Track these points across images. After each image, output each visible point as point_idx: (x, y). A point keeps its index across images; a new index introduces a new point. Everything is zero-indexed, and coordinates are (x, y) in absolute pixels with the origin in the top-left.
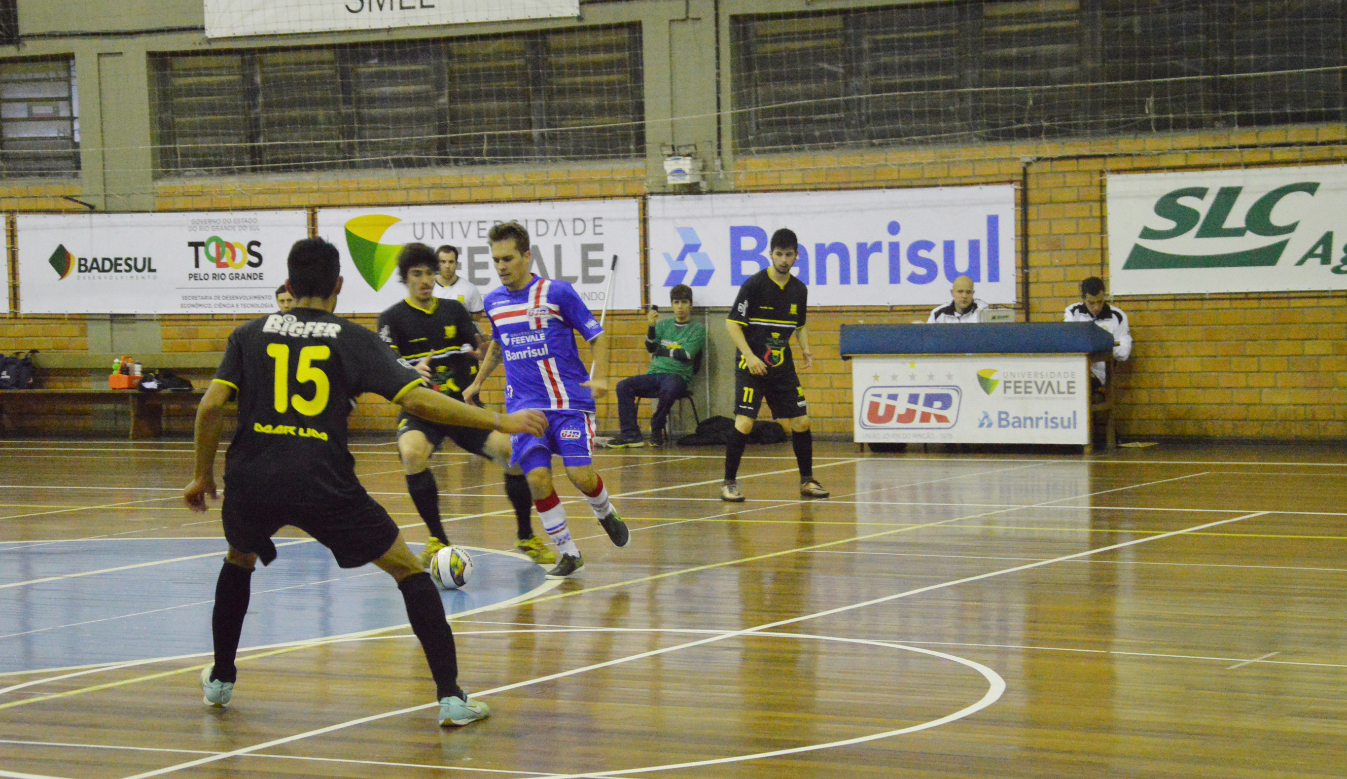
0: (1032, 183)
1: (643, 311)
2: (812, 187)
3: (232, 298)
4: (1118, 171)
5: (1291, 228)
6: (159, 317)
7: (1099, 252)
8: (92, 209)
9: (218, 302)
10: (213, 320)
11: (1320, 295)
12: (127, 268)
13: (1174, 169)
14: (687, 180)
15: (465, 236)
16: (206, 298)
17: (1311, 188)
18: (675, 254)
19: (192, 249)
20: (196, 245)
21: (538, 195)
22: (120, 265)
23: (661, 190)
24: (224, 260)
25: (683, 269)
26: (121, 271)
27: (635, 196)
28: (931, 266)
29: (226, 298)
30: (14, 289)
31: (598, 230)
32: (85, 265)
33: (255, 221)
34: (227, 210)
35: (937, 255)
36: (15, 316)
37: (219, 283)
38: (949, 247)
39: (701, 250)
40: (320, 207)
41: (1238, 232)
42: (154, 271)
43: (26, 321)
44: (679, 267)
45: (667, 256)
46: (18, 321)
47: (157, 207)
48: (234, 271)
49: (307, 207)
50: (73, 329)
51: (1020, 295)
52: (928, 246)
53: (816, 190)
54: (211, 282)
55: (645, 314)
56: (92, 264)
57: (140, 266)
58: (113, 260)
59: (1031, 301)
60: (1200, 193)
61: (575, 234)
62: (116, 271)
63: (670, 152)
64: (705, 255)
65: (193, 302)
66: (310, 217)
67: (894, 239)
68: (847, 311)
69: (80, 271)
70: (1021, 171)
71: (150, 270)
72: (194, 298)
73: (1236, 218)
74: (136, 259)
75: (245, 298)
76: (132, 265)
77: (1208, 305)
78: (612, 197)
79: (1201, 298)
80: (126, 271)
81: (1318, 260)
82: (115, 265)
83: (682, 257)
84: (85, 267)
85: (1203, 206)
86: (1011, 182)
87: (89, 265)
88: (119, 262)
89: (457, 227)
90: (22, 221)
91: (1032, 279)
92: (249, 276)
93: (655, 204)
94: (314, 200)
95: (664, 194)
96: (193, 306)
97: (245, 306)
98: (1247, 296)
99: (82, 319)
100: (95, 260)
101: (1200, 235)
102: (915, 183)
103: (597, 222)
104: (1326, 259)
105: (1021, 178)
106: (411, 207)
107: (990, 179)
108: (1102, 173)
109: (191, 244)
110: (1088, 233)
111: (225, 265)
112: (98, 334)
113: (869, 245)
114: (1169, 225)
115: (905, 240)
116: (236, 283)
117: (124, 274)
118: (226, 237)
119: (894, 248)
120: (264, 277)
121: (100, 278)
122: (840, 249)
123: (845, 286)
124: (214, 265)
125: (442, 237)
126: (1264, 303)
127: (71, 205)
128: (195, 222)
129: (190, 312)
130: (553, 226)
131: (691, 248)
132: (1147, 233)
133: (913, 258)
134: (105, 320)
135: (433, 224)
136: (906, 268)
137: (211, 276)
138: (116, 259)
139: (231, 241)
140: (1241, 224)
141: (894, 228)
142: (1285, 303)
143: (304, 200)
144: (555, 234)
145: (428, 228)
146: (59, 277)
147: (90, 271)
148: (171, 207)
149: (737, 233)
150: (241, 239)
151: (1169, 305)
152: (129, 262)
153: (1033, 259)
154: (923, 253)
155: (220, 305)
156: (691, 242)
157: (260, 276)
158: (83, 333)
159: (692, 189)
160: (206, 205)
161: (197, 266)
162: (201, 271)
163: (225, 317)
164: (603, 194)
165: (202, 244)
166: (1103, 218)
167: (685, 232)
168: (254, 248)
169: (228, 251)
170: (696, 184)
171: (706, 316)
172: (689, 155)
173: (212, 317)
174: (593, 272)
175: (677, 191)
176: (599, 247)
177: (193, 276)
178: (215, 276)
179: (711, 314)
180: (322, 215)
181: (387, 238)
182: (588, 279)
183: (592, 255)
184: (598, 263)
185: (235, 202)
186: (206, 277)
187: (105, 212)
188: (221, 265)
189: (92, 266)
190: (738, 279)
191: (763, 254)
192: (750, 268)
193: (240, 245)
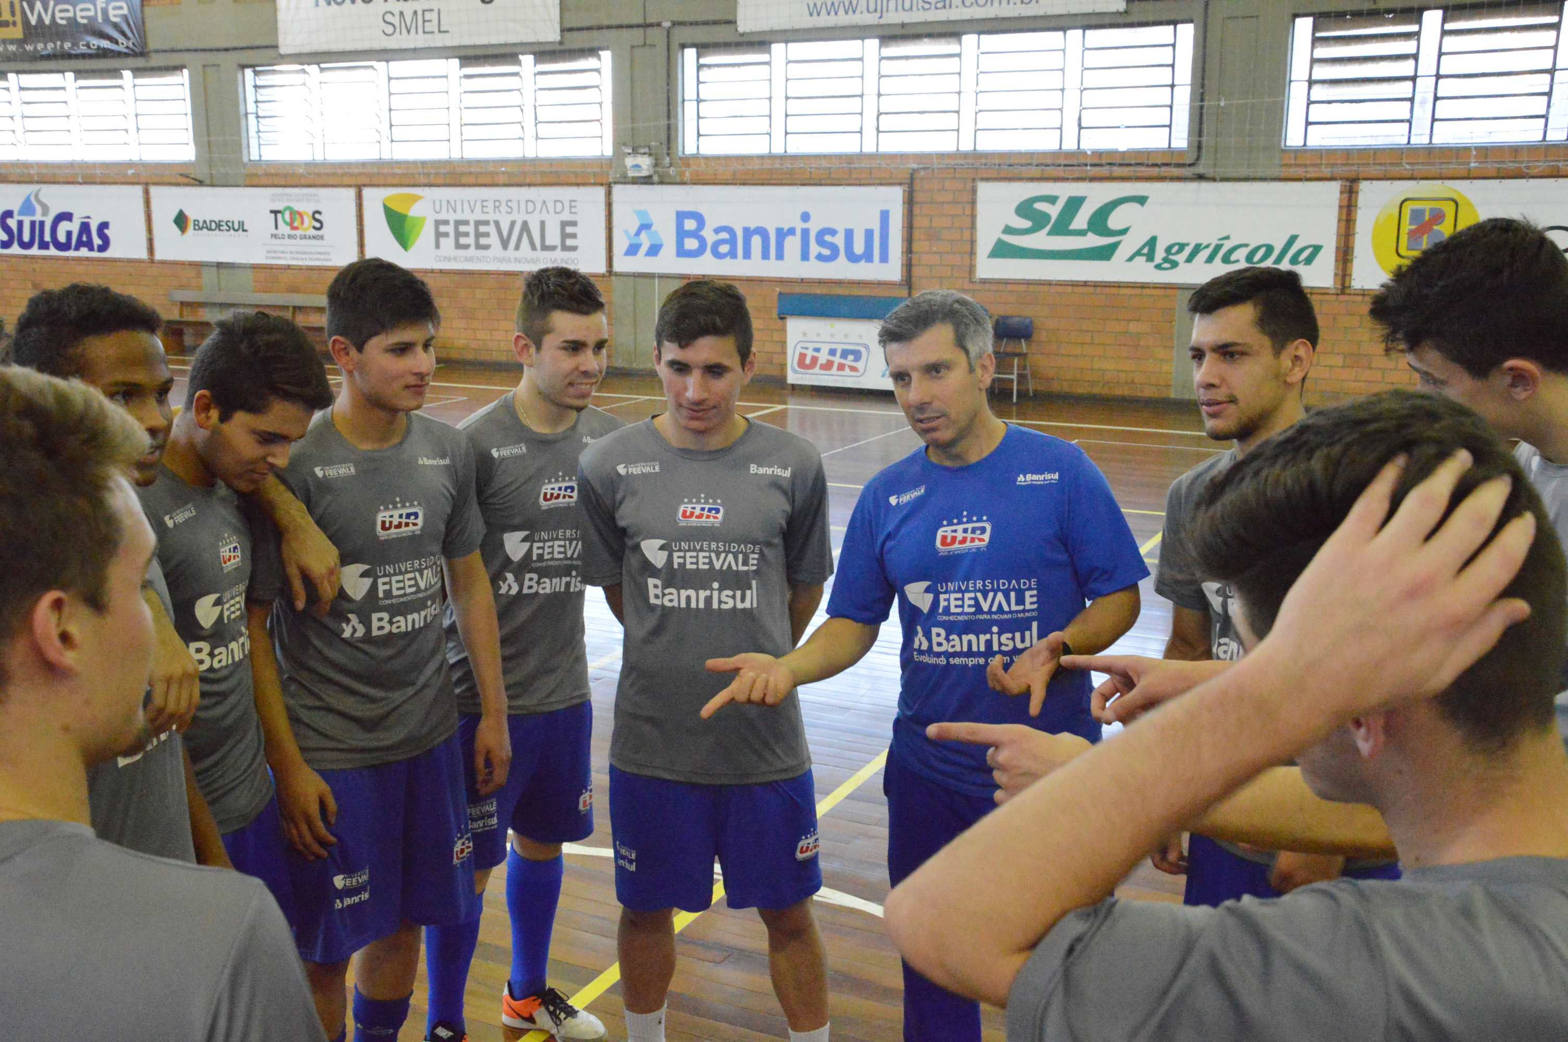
0: (917, 186)
1: (608, 274)
3: (302, 253)
4: (987, 180)
5: (1124, 232)
6: (252, 266)
7: (969, 244)
8: (201, 183)
9: (292, 256)
10: (289, 269)
11: (1143, 286)
12: (227, 228)
13: (1032, 179)
14: (644, 173)
15: (472, 212)
16: (283, 252)
17: (1141, 200)
18: (633, 231)
19: (273, 215)
20: (275, 212)
21: (528, 181)
22: (222, 226)
23: (621, 180)
24: (296, 224)
25: (639, 243)
26: (223, 230)
27: (602, 185)
28: (834, 249)
29: (298, 253)
30: (150, 241)
31: (573, 210)
33: (316, 195)
34: (297, 186)
35: (839, 240)
36: (152, 261)
37: (292, 241)
38: (849, 234)
39: (653, 228)
40: (365, 185)
41: (1081, 233)
42: (247, 231)
43: (159, 266)
44: (635, 241)
45: (626, 232)
46: (154, 265)
47: (247, 183)
48: (303, 233)
49: (355, 186)
50: (191, 272)
51: (905, 275)
52: (833, 232)
53: (744, 184)
54: (287, 241)
55: (609, 277)
56: (203, 224)
57: (236, 227)
58: (217, 222)
59: (914, 279)
60: (1052, 200)
61: (556, 213)
62: (220, 230)
63: (630, 151)
64: (656, 232)
65: (274, 255)
66: (357, 194)
67: (805, 226)
68: (765, 281)
69: (195, 229)
70: (909, 176)
71: (244, 230)
72: (275, 252)
73: (1080, 221)
74: (233, 222)
75: (311, 253)
76: (230, 227)
77: (1053, 289)
78: (584, 184)
79: (1049, 283)
80: (227, 230)
81: (1144, 258)
82: (219, 226)
83: (638, 234)
84: (198, 226)
85: (1054, 211)
86: (900, 184)
87: (201, 225)
88: (221, 223)
89: (466, 205)
90: (154, 190)
91: (914, 262)
92: (314, 237)
93: (617, 190)
94: (359, 181)
95: (625, 183)
96: (274, 258)
97: (311, 259)
98: (1085, 284)
99: (197, 266)
100: (205, 222)
101: (1051, 233)
102: (823, 182)
103: (573, 204)
104: (1150, 257)
105: (909, 181)
106: (432, 188)
107: (884, 181)
108: (974, 180)
109: (272, 212)
110: (961, 228)
111: (296, 228)
112: (209, 276)
113: (785, 230)
114: (1026, 224)
115: (814, 227)
116: (304, 242)
117: (225, 233)
118: (297, 207)
119: (805, 233)
120: (325, 238)
121: (208, 234)
122: (762, 232)
123: (766, 262)
124: (288, 228)
125: (455, 211)
126: (1098, 290)
127: (186, 180)
128: (274, 195)
129: (271, 263)
130: (539, 205)
131: (645, 226)
132: (1008, 230)
133: (820, 242)
134: (214, 266)
135: (448, 202)
136: (814, 249)
137: (287, 236)
138: (219, 221)
139: (300, 210)
140: (1085, 227)
141: (805, 217)
142: (1115, 291)
143: (352, 181)
144: (541, 212)
145: (444, 204)
146: (181, 233)
147: (201, 230)
148: (258, 183)
149: (681, 216)
150: (307, 208)
151: (1023, 288)
152: (228, 224)
153: (916, 247)
154: (828, 238)
155: (294, 259)
156: (645, 222)
157: (322, 237)
158: (199, 275)
159: (647, 181)
160: (282, 183)
161: (276, 228)
162: (279, 232)
163: (298, 267)
164: (577, 182)
165: (279, 212)
166: (973, 217)
167: (640, 214)
168: (317, 216)
169: (298, 217)
170: (650, 177)
171: (657, 281)
172: (645, 154)
173: (288, 267)
174: (569, 242)
175: (636, 181)
176: (574, 224)
177: (274, 236)
178: (290, 237)
179: (662, 280)
180: (366, 192)
181: (414, 212)
182: (565, 248)
183: (569, 230)
184: (574, 236)
185: (303, 181)
186: (283, 237)
187: (212, 186)
188: (293, 228)
189: (203, 226)
190: (682, 252)
191: (703, 233)
192: (691, 244)
193: (307, 214)
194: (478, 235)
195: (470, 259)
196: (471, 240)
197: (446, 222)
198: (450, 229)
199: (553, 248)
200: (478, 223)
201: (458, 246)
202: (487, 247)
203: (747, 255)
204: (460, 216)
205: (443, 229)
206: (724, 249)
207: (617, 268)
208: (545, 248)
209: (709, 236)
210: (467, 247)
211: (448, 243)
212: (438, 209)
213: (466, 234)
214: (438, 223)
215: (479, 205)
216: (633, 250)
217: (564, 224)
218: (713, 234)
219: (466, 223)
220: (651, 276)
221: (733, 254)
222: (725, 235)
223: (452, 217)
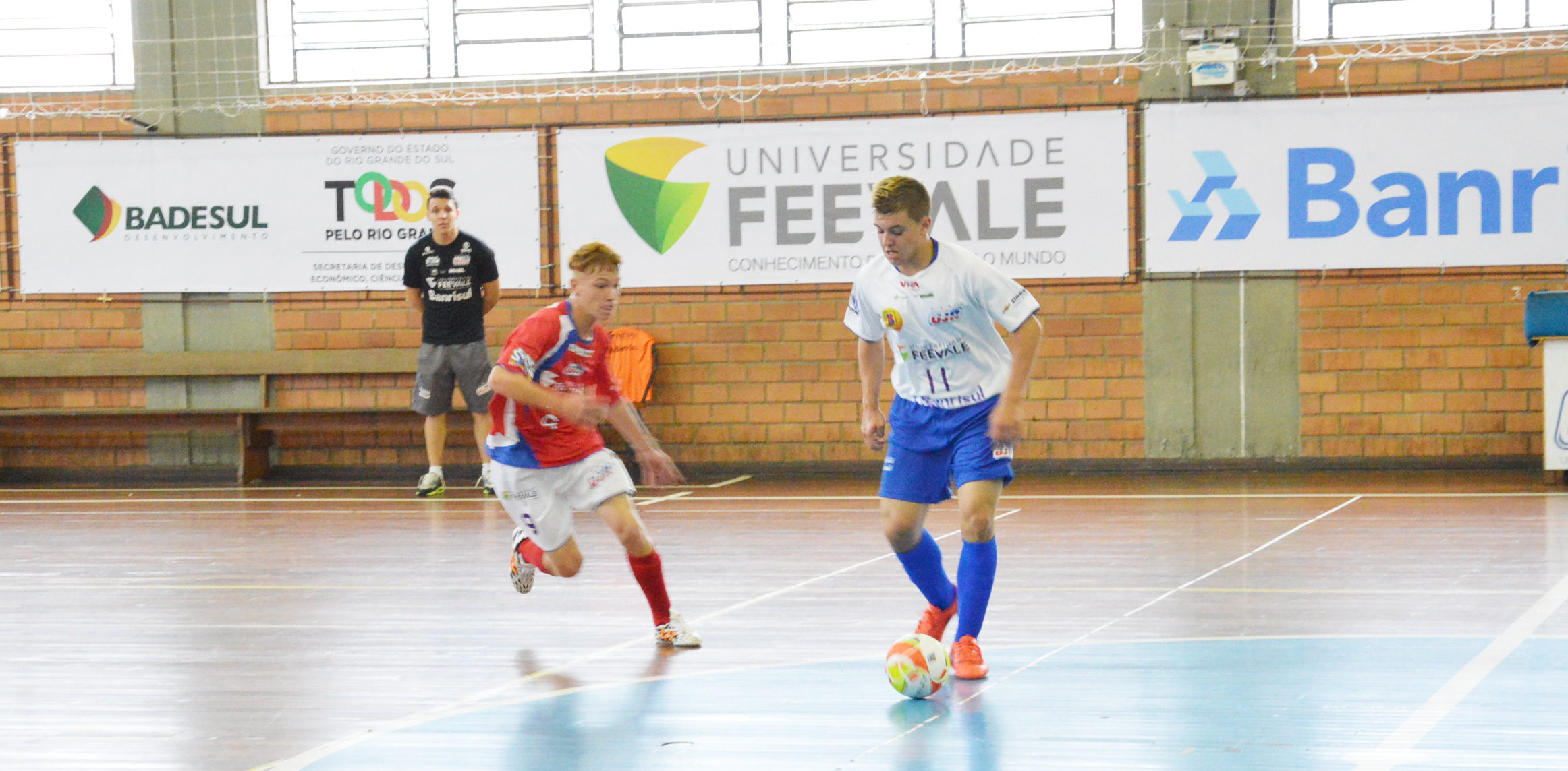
1: (1133, 278)
2: (1435, 87)
6: (273, 297)
8: (153, 132)
9: (377, 272)
10: (368, 299)
12: (216, 222)
15: (820, 169)
16: (356, 266)
18: (1191, 191)
19: (333, 191)
20: (339, 187)
21: (947, 105)
22: (204, 217)
23: (1170, 95)
24: (389, 209)
25: (1205, 214)
26: (204, 227)
27: (1120, 105)
29: (392, 266)
30: (10, 256)
31: (1054, 157)
32: (138, 217)
33: (442, 148)
34: (395, 131)
36: (12, 298)
37: (381, 243)
39: (1236, 185)
40: (561, 126)
42: (264, 226)
43: (31, 305)
44: (1198, 210)
45: (1176, 195)
46: (15, 305)
47: (268, 129)
48: (408, 226)
49: (538, 127)
50: (118, 318)
53: (1440, 91)
54: (366, 243)
55: (1135, 283)
56: (152, 216)
57: (238, 217)
58: (190, 211)
61: (1013, 164)
62: (195, 226)
64: (1242, 191)
65: (334, 273)
66: (543, 142)
68: (1490, 274)
69: (129, 226)
71: (257, 226)
72: (334, 267)
74: (230, 209)
76: (223, 218)
78: (1078, 107)
80: (213, 226)
82: (193, 218)
83: (1202, 195)
84: (135, 219)
87: (146, 217)
88: (200, 213)
89: (805, 157)
90: (24, 150)
93: (1159, 114)
94: (550, 117)
95: (1172, 100)
96: (332, 279)
99: (132, 302)
100: (157, 210)
103: (1053, 145)
106: (723, 126)
109: (329, 185)
111: (392, 216)
112: (162, 325)
113: (1534, 175)
117: (209, 230)
118: (392, 172)
121: (165, 237)
122: (1485, 182)
123: (1491, 237)
124: (372, 215)
125: (779, 170)
128: (336, 151)
129: (325, 289)
130: (974, 152)
131: (1219, 182)
134: (176, 301)
137: (365, 235)
138: (196, 209)
139: (401, 179)
143: (533, 118)
144: (979, 164)
145: (753, 156)
146: (92, 236)
147: (148, 227)
148: (294, 128)
149: (1300, 159)
150: (419, 175)
152: (218, 212)
155: (382, 278)
156: (1218, 173)
158: (135, 322)
159: (1221, 94)
160: (356, 125)
161: (341, 217)
162: (348, 225)
163: (389, 296)
164: (1063, 102)
165: (350, 184)
169: (395, 195)
170: (1229, 87)
171: (1242, 285)
172: (1229, 41)
173: (368, 296)
174: (1044, 220)
175: (1196, 96)
176: (1057, 183)
177: (336, 234)
178: (372, 234)
179: (1251, 282)
180: (564, 138)
181: (677, 175)
182: (1033, 231)
183: (1043, 196)
184: (1056, 207)
185: (409, 120)
186: (357, 235)
187: (177, 135)
188: (381, 216)
189: (162, 219)
190: (1300, 227)
191: (1347, 189)
192: (1322, 211)
193: (418, 186)
194: (832, 214)
195: (815, 263)
196: (816, 225)
197: (759, 192)
198: (767, 205)
199: (1008, 233)
200: (831, 192)
201: (784, 237)
202: (854, 237)
203: (1449, 225)
204: (788, 179)
205: (747, 205)
206: (1397, 217)
207: (1153, 264)
208: (986, 232)
209: (1363, 193)
210: (807, 238)
211: (761, 236)
212: (737, 167)
213: (806, 214)
214: (736, 195)
215: (834, 155)
216: (1189, 229)
217: (1032, 186)
218: (1373, 189)
219: (806, 191)
220: (1230, 277)
221: (1417, 225)
222: (1399, 191)
223: (771, 181)
